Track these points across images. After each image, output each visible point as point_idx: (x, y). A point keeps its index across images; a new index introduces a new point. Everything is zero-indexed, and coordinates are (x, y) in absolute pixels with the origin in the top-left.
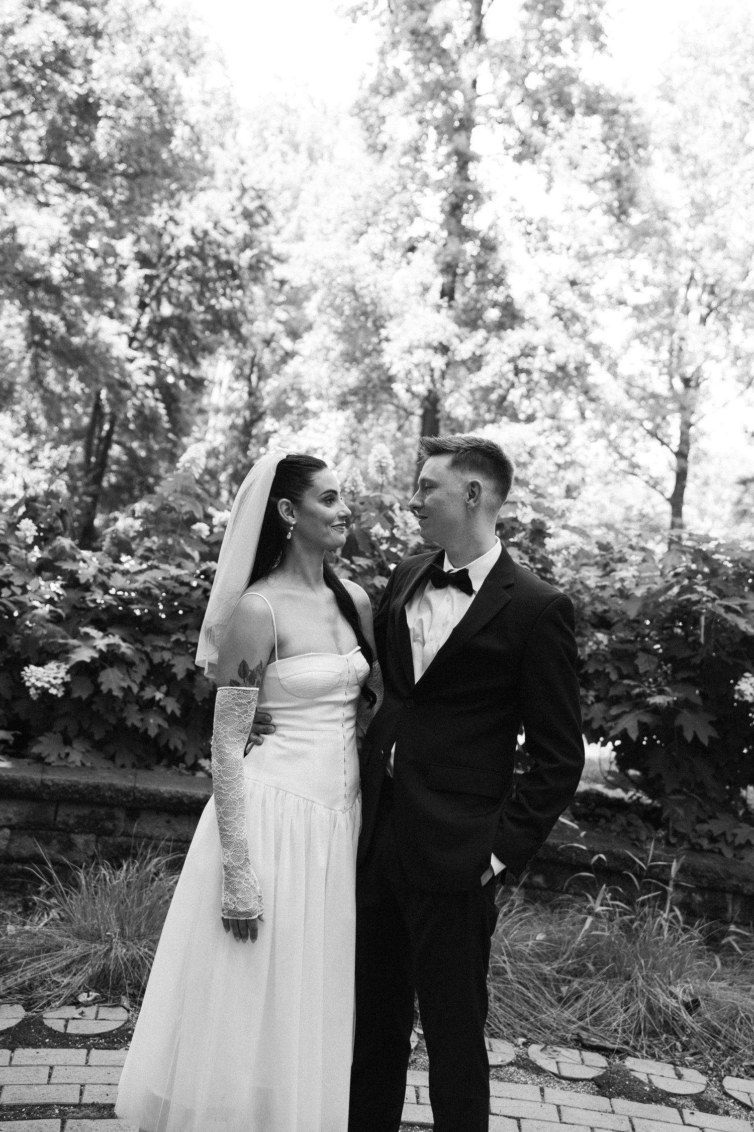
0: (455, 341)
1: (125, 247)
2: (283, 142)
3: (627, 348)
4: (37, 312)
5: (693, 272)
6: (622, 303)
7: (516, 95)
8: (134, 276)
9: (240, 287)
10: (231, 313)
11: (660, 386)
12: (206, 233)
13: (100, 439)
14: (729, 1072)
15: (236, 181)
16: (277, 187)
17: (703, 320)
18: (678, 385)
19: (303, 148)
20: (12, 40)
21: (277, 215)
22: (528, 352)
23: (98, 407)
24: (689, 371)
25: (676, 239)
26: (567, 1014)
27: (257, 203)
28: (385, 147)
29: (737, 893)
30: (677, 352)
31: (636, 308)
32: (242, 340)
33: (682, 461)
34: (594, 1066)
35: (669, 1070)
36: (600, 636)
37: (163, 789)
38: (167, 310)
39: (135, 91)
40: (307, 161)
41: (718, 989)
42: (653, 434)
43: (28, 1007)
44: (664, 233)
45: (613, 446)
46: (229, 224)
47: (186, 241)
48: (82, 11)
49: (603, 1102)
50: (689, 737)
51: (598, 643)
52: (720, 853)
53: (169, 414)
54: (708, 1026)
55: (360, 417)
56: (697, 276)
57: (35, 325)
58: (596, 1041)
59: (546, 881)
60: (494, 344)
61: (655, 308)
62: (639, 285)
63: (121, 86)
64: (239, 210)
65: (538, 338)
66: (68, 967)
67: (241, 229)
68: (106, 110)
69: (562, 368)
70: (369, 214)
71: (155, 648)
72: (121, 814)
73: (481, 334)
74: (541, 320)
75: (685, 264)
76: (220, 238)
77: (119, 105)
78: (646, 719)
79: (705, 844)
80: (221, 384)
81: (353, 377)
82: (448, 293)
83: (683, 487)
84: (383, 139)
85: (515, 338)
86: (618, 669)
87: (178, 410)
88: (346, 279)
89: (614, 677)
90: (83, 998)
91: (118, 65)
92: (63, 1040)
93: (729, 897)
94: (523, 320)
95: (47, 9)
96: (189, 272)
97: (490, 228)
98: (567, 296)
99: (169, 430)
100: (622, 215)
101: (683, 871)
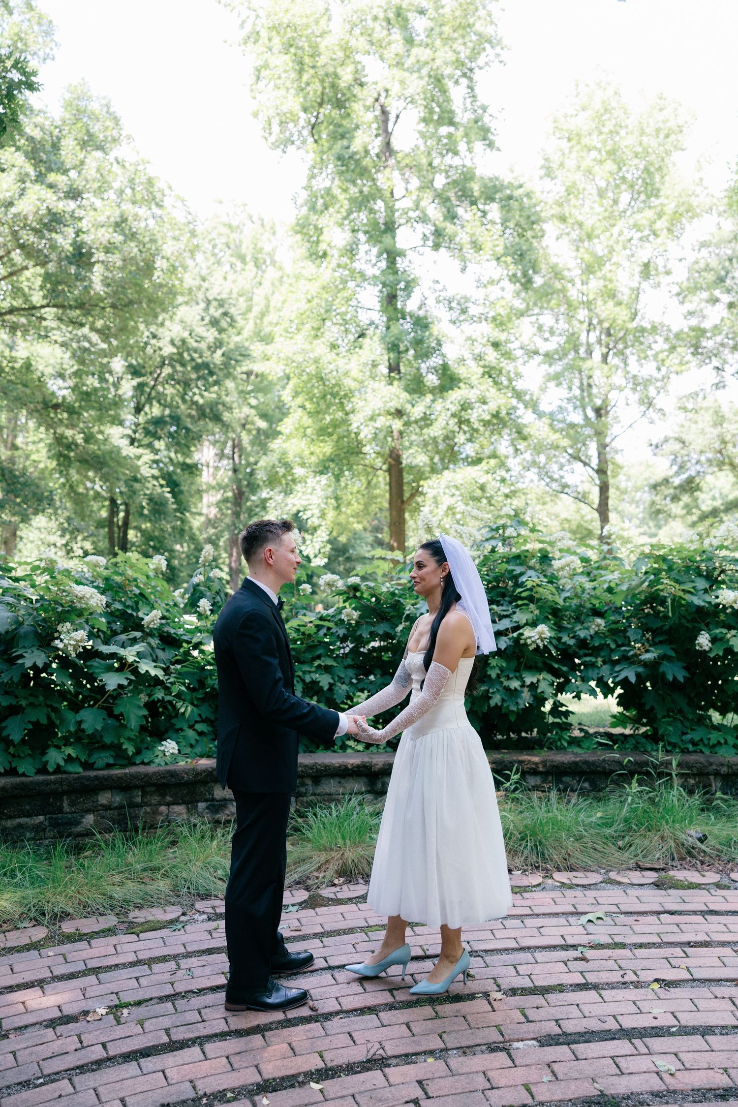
0: (408, 407)
1: (118, 364)
2: (232, 256)
3: (543, 390)
4: (59, 431)
5: (590, 319)
6: (536, 353)
7: (428, 197)
8: (127, 387)
9: (216, 383)
10: (213, 405)
11: (576, 418)
12: (183, 341)
13: (119, 527)
14: (732, 870)
15: (200, 296)
16: (234, 295)
17: (605, 358)
18: (591, 414)
19: (248, 259)
20: (13, 210)
21: (238, 318)
22: (465, 406)
23: (113, 501)
24: (598, 402)
25: (573, 293)
26: (627, 854)
27: (221, 311)
28: (325, 255)
29: (717, 774)
30: (587, 387)
31: (547, 355)
32: (226, 427)
33: (603, 477)
34: (652, 877)
35: (696, 874)
36: (599, 621)
37: (334, 761)
38: (156, 411)
39: (118, 238)
40: (255, 269)
41: (716, 830)
42: (576, 458)
43: (307, 889)
44: (563, 290)
45: (544, 472)
46: (201, 330)
47: (168, 350)
48: (64, 178)
49: (663, 892)
50: (670, 678)
51: (599, 625)
52: (702, 752)
53: (174, 497)
54: (714, 848)
55: (337, 478)
56: (595, 321)
57: (59, 440)
58: (649, 866)
59: (591, 785)
60: (438, 406)
61: (562, 353)
62: (547, 335)
63: (105, 235)
64: (207, 319)
65: (472, 395)
66: (319, 868)
67: (211, 335)
68: (99, 256)
69: (496, 415)
70: (322, 311)
71: (304, 672)
73: (429, 397)
74: (474, 380)
75: (582, 314)
76: (195, 345)
77: (107, 251)
78: (641, 670)
79: (690, 747)
80: (208, 466)
81: (327, 448)
82: (394, 368)
83: (607, 498)
84: (323, 246)
85: (455, 396)
86: (616, 641)
87: (181, 492)
88: (312, 369)
89: (613, 646)
90: (336, 881)
91: (102, 219)
92: (339, 902)
93: (712, 777)
94: (460, 380)
95: (36, 181)
96: (171, 377)
97: (420, 308)
98: (492, 356)
99: (176, 510)
100: (527, 284)
101: (679, 765)
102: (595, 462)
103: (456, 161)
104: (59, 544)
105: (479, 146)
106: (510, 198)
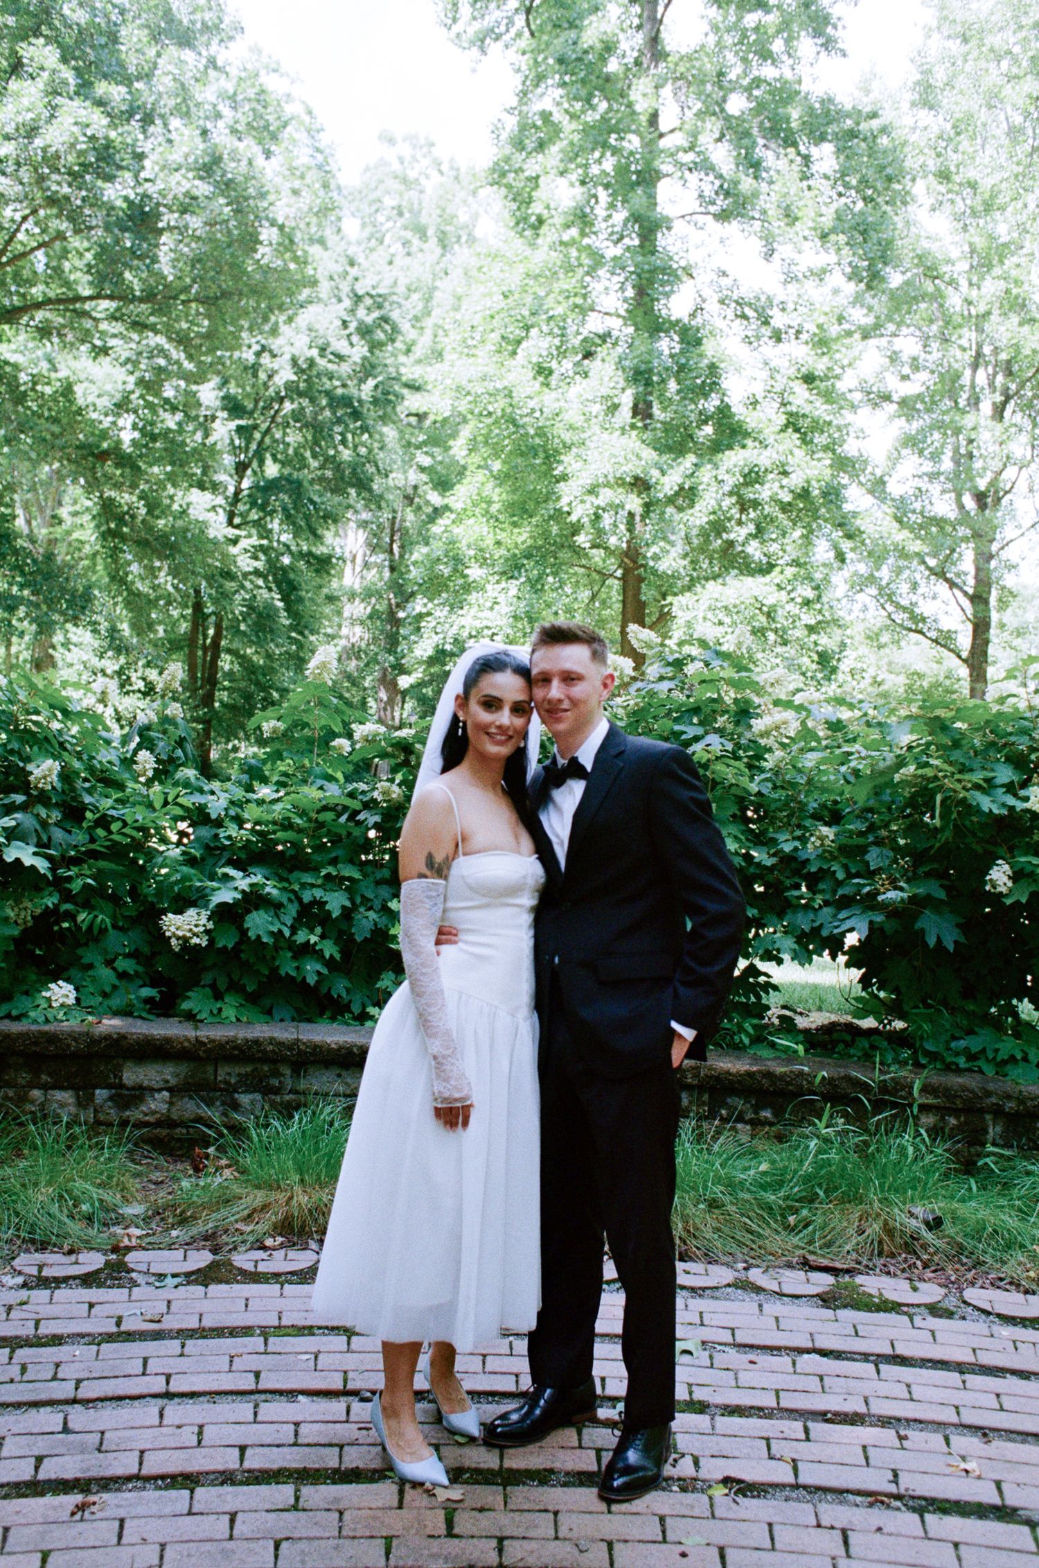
0: (655, 473)
1: (209, 394)
2: (405, 228)
3: (895, 459)
4: (108, 493)
5: (980, 346)
6: (887, 398)
7: (712, 129)
8: (223, 430)
9: (365, 429)
10: (355, 467)
11: (944, 507)
12: (312, 363)
14: (973, 1284)
15: (345, 288)
16: (401, 289)
17: (999, 412)
18: (969, 502)
19: (430, 232)
21: (405, 326)
22: (752, 477)
23: (198, 607)
24: (982, 484)
25: (954, 301)
26: (796, 1240)
27: (376, 314)
28: (541, 221)
29: (998, 1112)
30: (964, 459)
31: (903, 403)
32: (376, 501)
33: (982, 607)
34: (821, 1283)
35: (905, 1285)
38: (272, 470)
39: (203, 189)
40: (439, 251)
41: (964, 1210)
42: (940, 574)
43: (215, 1251)
44: (938, 296)
45: (887, 595)
46: (341, 346)
47: (286, 375)
48: (123, 89)
49: (829, 1313)
52: (981, 1072)
53: (287, 609)
54: (952, 1242)
55: (536, 586)
56: (987, 350)
57: (108, 508)
58: (825, 1262)
59: (775, 1115)
60: (706, 474)
61: (929, 401)
62: (906, 370)
63: (182, 183)
64: (353, 326)
65: (764, 459)
66: (249, 1216)
67: (359, 351)
68: (169, 218)
69: (804, 494)
72: (287, 1071)
73: (690, 460)
74: (769, 434)
75: (968, 336)
76: (331, 367)
77: (184, 211)
79: (962, 1062)
80: (353, 560)
81: (522, 536)
82: (641, 410)
83: (987, 642)
84: (537, 209)
85: (735, 459)
86: (846, 867)
87: (300, 600)
88: (498, 406)
90: (269, 1242)
91: (176, 157)
92: (255, 1277)
93: (988, 1117)
94: (747, 434)
95: (77, 93)
96: (297, 415)
97: (693, 315)
98: (801, 397)
99: (292, 628)
100: (873, 279)
101: (925, 1090)
102: (970, 584)
103: (768, 72)
104: (109, 672)
105: (806, 45)
106: (853, 134)
